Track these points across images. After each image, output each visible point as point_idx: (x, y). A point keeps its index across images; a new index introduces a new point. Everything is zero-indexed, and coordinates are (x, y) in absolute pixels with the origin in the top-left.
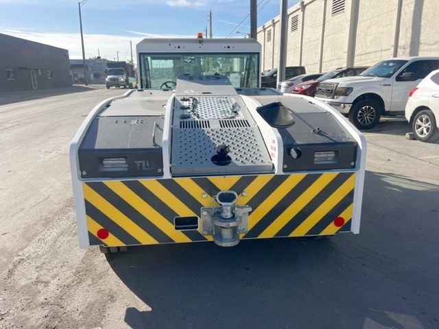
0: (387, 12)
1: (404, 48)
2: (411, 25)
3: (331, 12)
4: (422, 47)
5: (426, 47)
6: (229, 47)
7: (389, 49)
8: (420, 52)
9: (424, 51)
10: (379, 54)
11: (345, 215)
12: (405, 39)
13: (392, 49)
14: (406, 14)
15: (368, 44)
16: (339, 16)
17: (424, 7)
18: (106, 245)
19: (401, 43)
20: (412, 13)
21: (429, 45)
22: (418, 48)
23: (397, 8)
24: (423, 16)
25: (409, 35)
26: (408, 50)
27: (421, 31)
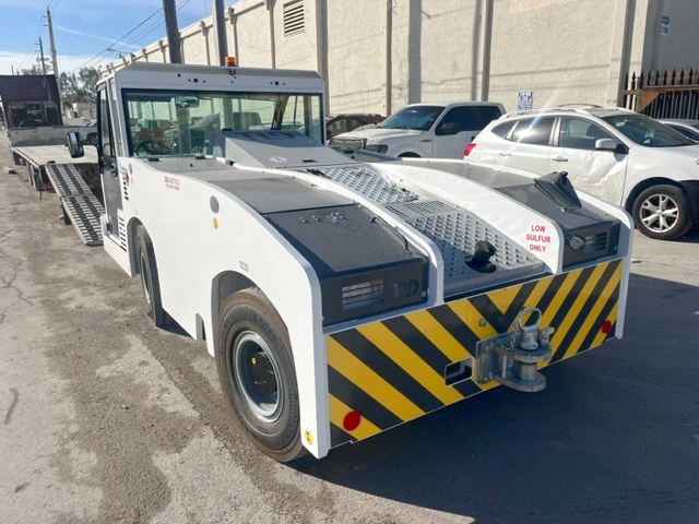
0: (371, 37)
1: (401, 89)
2: (407, 56)
3: (283, 30)
4: (424, 87)
5: (431, 88)
6: (277, 83)
7: (380, 90)
8: (422, 95)
9: (428, 92)
10: (365, 96)
11: (610, 318)
12: (401, 75)
13: (385, 90)
14: (398, 40)
15: (348, 81)
16: (297, 37)
17: (423, 33)
18: (354, 439)
19: (396, 81)
20: (407, 39)
21: (434, 84)
22: (420, 88)
23: (385, 31)
24: (422, 45)
25: (406, 70)
26: (406, 91)
27: (422, 65)
